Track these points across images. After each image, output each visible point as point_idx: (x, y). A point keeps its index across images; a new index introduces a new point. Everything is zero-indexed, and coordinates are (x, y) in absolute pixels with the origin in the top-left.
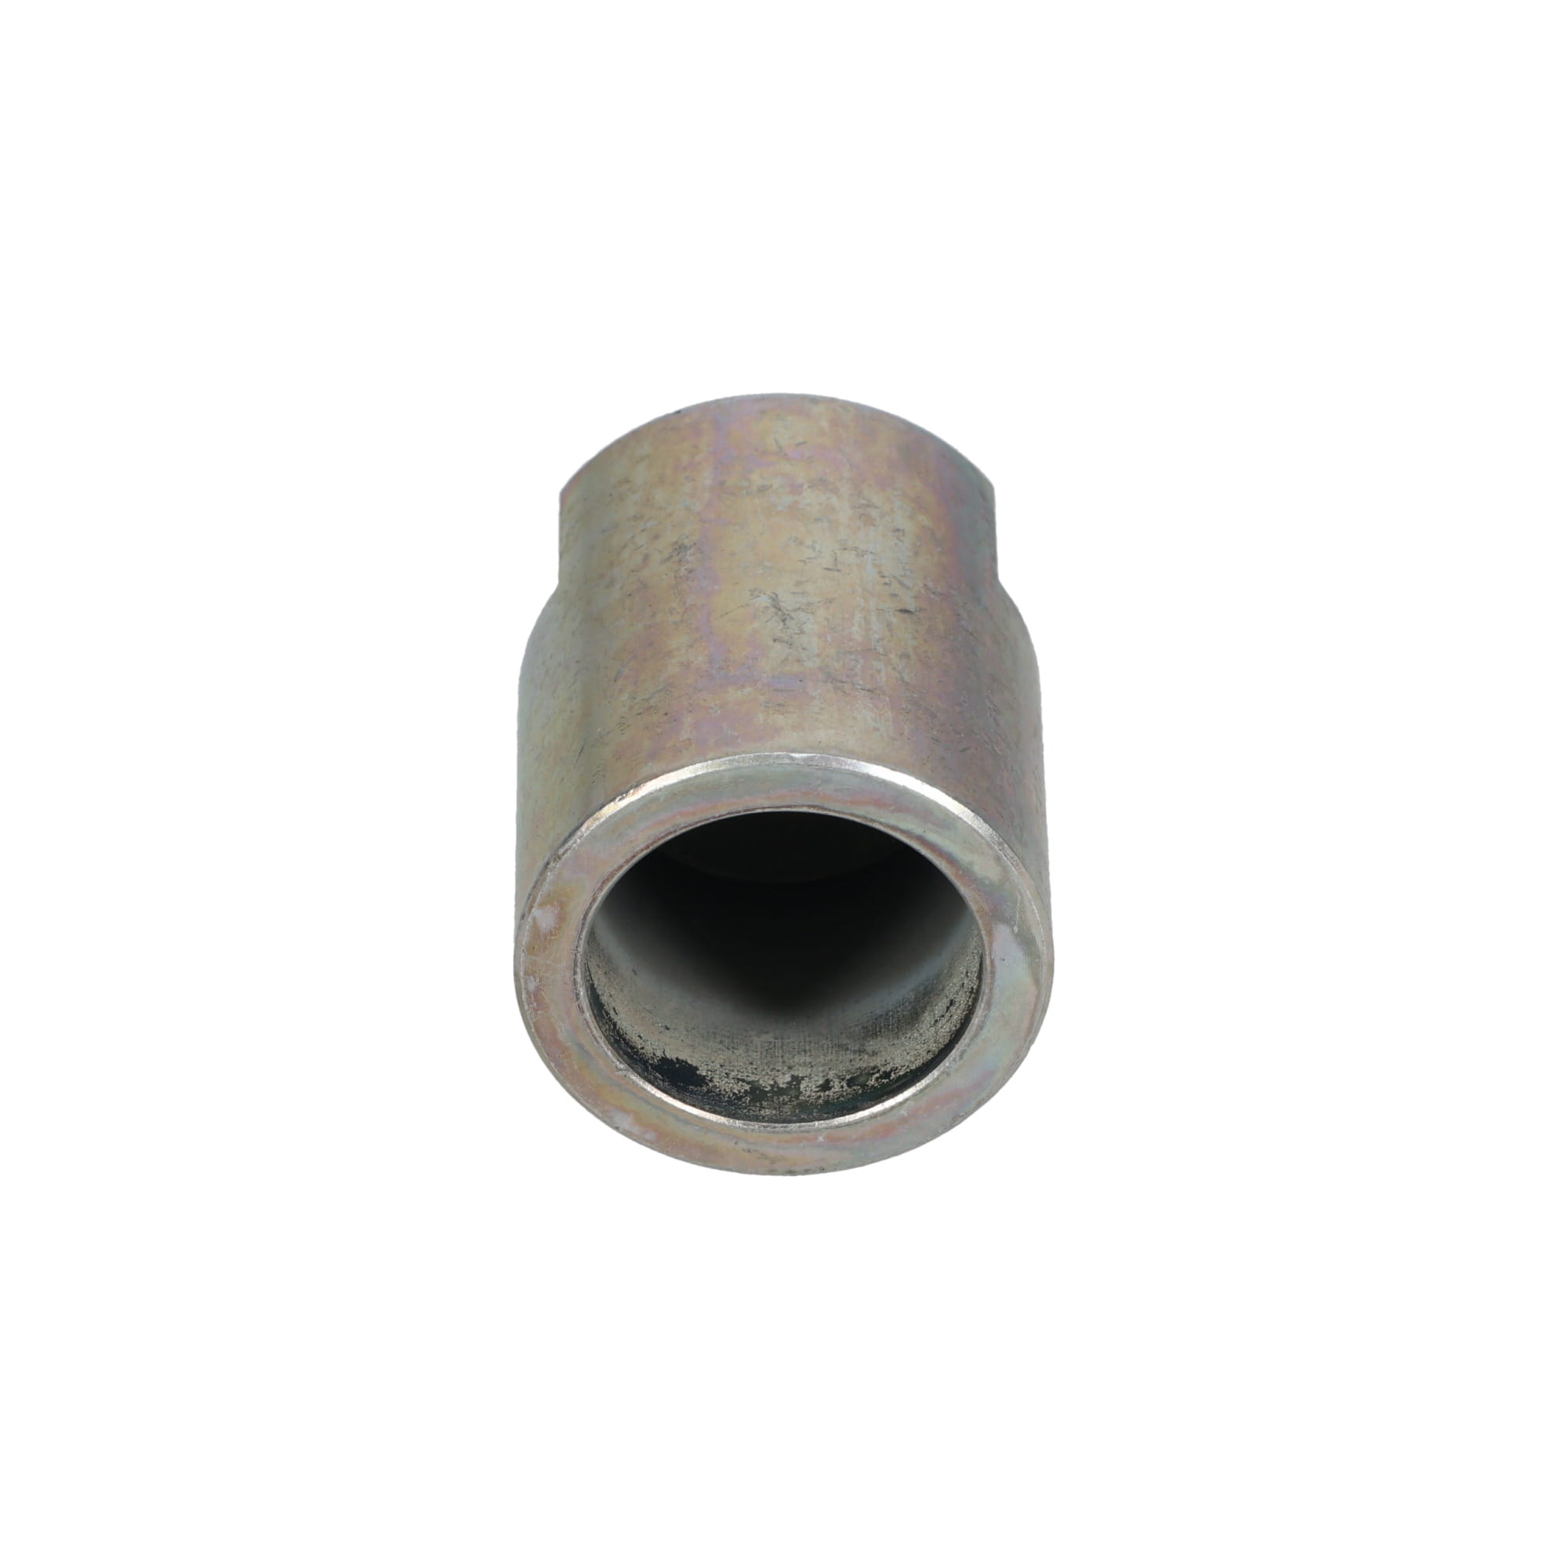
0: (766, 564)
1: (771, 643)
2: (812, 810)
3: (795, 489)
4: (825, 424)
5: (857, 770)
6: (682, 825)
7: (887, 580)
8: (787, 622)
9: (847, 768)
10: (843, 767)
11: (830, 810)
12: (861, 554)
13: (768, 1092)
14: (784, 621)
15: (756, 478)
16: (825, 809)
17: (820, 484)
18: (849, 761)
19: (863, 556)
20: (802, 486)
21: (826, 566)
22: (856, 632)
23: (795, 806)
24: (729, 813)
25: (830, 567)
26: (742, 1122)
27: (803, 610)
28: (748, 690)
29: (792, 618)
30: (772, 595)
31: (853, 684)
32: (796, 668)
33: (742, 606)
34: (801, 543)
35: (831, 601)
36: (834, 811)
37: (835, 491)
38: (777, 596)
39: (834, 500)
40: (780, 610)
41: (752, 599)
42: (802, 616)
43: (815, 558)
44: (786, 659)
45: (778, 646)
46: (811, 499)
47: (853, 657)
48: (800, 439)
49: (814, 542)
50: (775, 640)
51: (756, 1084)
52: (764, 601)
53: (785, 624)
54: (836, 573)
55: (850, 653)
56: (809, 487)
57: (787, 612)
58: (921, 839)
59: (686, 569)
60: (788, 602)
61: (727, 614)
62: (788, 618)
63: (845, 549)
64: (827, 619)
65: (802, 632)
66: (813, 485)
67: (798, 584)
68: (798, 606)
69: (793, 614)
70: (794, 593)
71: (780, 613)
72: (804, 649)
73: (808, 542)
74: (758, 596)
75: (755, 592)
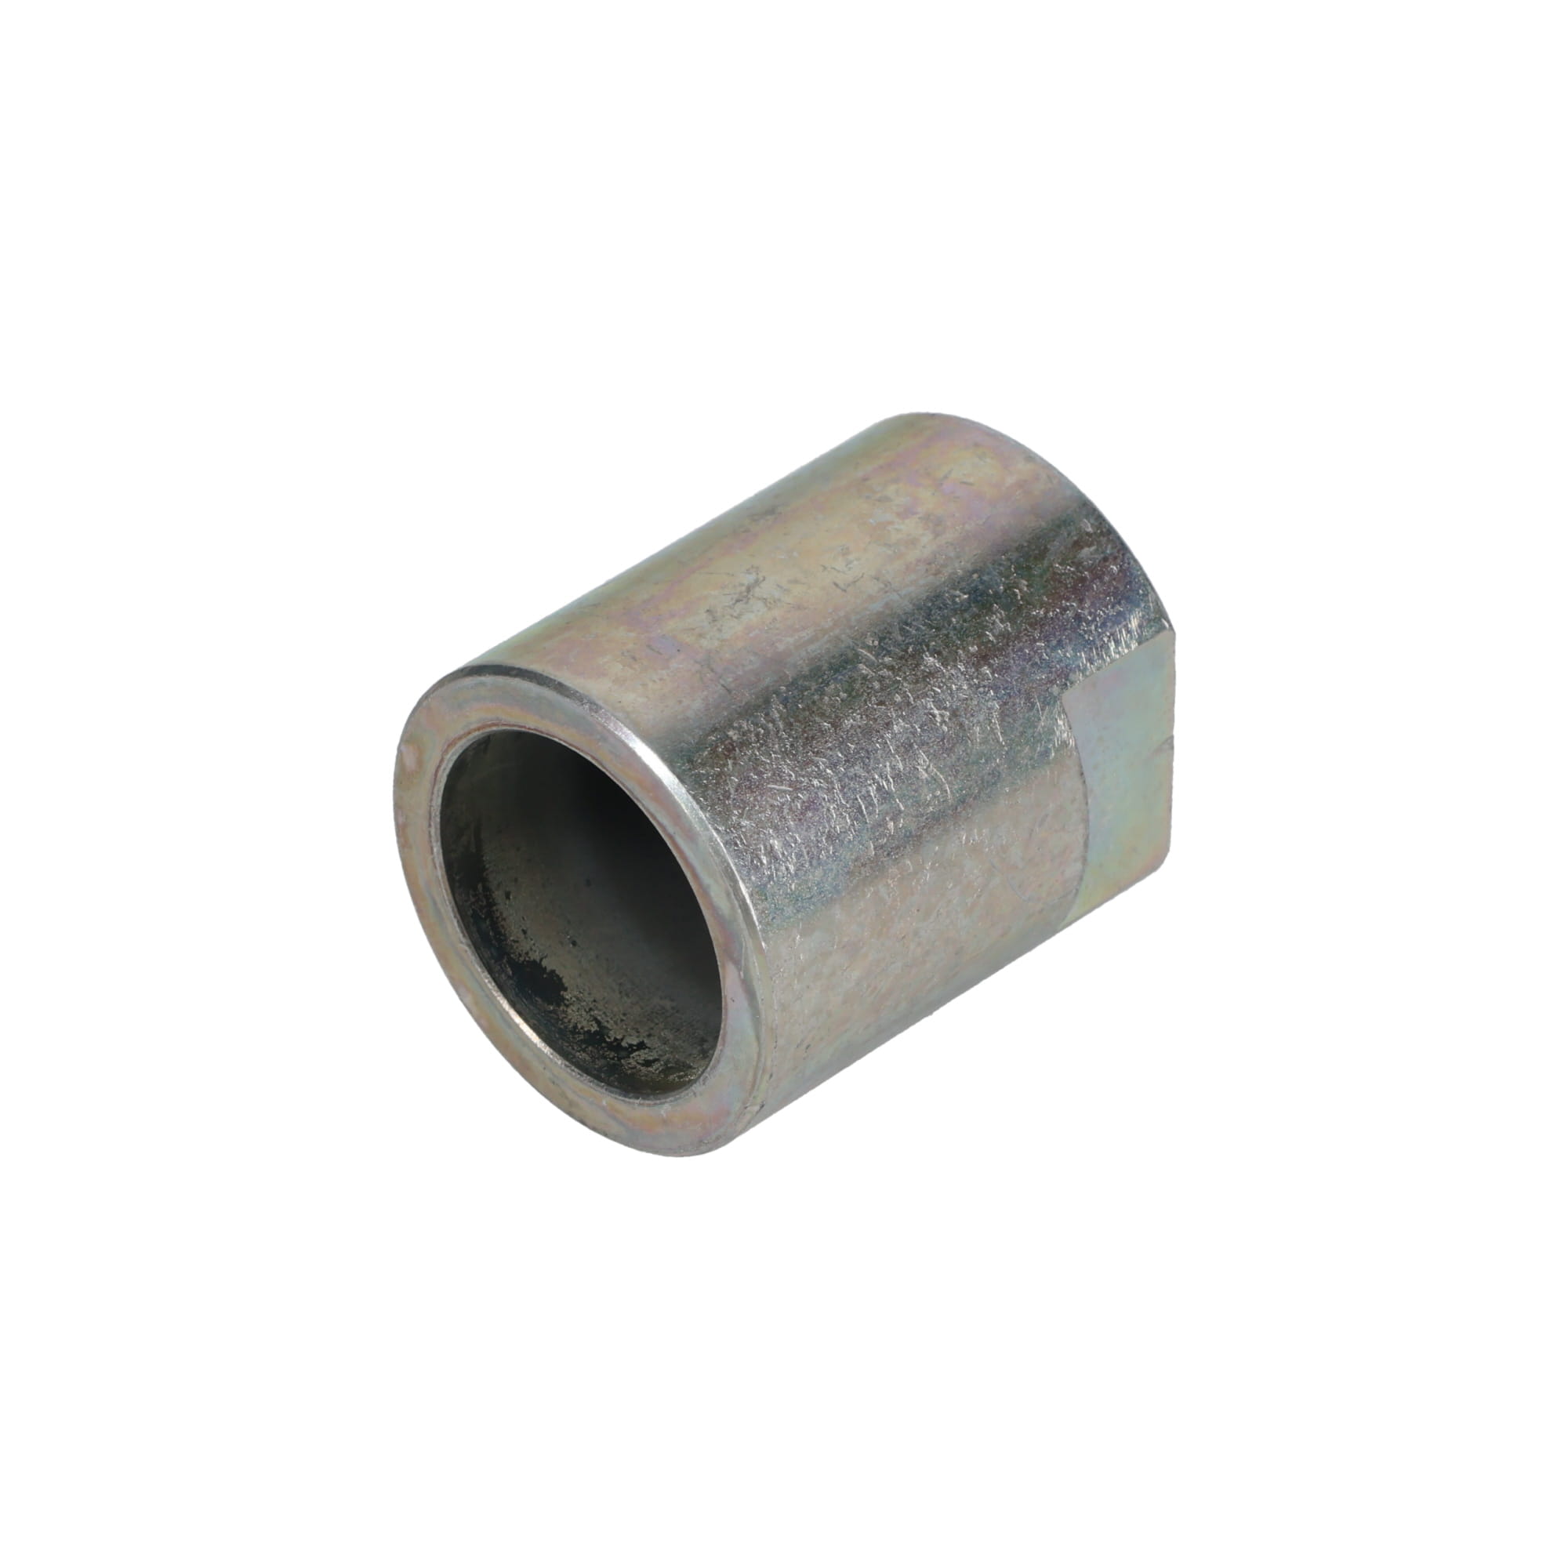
0: (795, 554)
2: (594, 762)
3: (907, 513)
4: (1011, 480)
5: (626, 741)
6: (503, 722)
8: (739, 603)
9: (620, 734)
10: (616, 733)
11: (607, 770)
13: (606, 1042)
14: (738, 601)
16: (605, 768)
17: (933, 520)
18: (625, 729)
21: (838, 582)
23: (582, 751)
24: (535, 730)
25: (841, 584)
26: (552, 1051)
27: (766, 602)
29: (748, 603)
30: (760, 578)
31: (719, 677)
33: (728, 574)
34: (845, 554)
35: (800, 608)
36: (610, 772)
37: (938, 533)
38: (763, 580)
39: (927, 539)
40: (749, 592)
41: (740, 572)
42: (759, 606)
43: (838, 571)
44: (693, 629)
46: (907, 527)
48: (971, 480)
49: (858, 559)
51: (606, 1031)
52: (747, 578)
53: (735, 604)
54: (839, 592)
56: (920, 518)
57: (750, 597)
58: (671, 837)
60: (764, 590)
62: (745, 601)
63: (876, 579)
64: (774, 619)
65: (739, 617)
66: (926, 518)
67: (794, 581)
68: (767, 596)
69: (753, 601)
70: (780, 587)
71: (745, 594)
73: (852, 557)
74: (748, 573)
75: (750, 569)
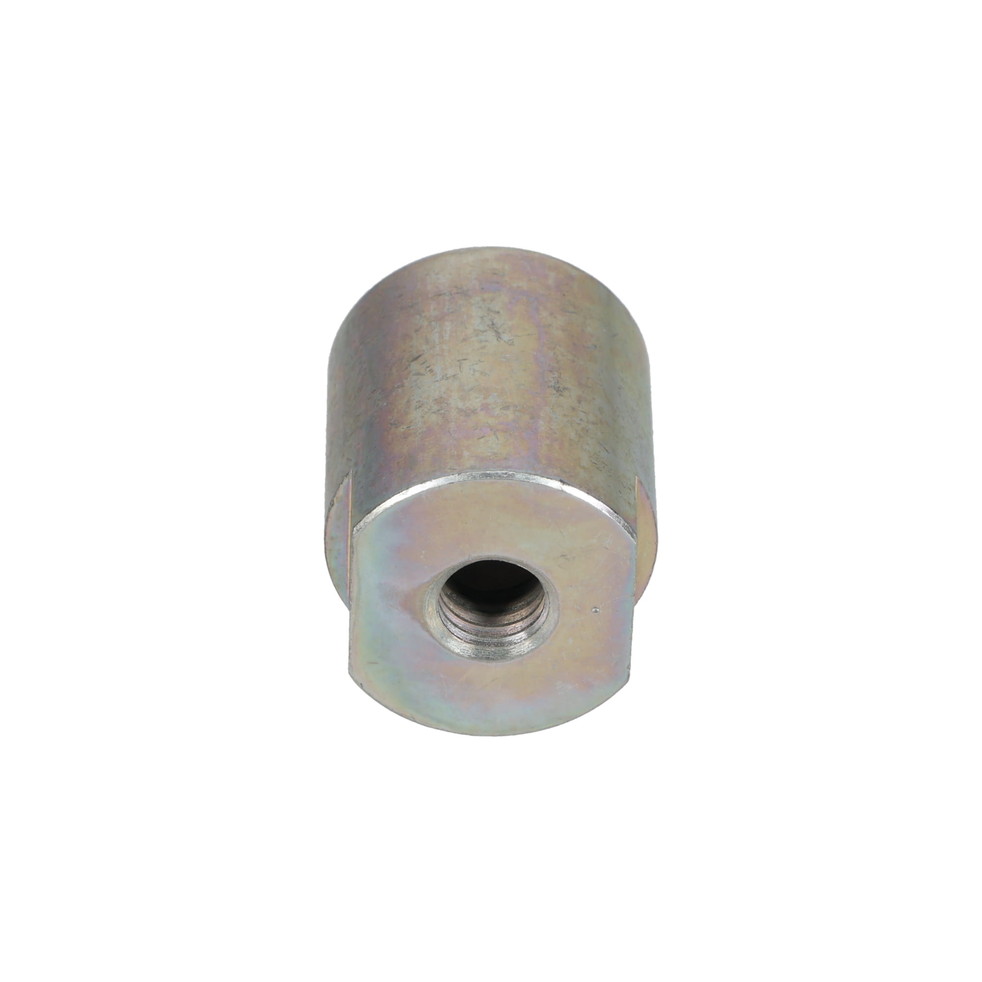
0: (504, 360)
1: (501, 311)
3: (485, 407)
4: (466, 453)
7: (428, 369)
8: (491, 323)
12: (445, 377)
14: (493, 324)
15: (510, 415)
17: (468, 413)
19: (443, 376)
20: (482, 410)
21: (467, 361)
22: (448, 326)
25: (464, 361)
27: (481, 331)
28: (515, 285)
29: (488, 326)
30: (501, 340)
31: (451, 294)
32: (486, 296)
33: (519, 336)
34: (482, 373)
35: (464, 340)
37: (460, 411)
38: (497, 340)
39: (460, 405)
40: (495, 331)
41: (513, 339)
42: (481, 328)
43: (473, 365)
44: (492, 301)
45: (497, 309)
46: (475, 401)
47: (451, 310)
48: (482, 440)
49: (473, 375)
50: (499, 312)
52: (506, 337)
53: (493, 322)
54: (460, 358)
55: (452, 312)
56: (476, 409)
57: (491, 329)
59: (554, 374)
60: (490, 335)
61: (528, 335)
62: (491, 326)
63: (454, 376)
64: (466, 328)
65: (482, 318)
66: (474, 411)
67: (484, 347)
68: (485, 333)
69: (488, 328)
70: (486, 341)
71: (495, 329)
72: (481, 307)
73: (477, 374)
74: (509, 340)
75: (511, 343)
